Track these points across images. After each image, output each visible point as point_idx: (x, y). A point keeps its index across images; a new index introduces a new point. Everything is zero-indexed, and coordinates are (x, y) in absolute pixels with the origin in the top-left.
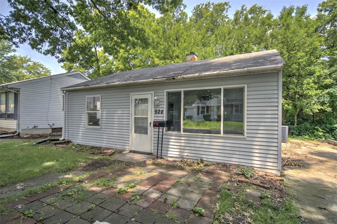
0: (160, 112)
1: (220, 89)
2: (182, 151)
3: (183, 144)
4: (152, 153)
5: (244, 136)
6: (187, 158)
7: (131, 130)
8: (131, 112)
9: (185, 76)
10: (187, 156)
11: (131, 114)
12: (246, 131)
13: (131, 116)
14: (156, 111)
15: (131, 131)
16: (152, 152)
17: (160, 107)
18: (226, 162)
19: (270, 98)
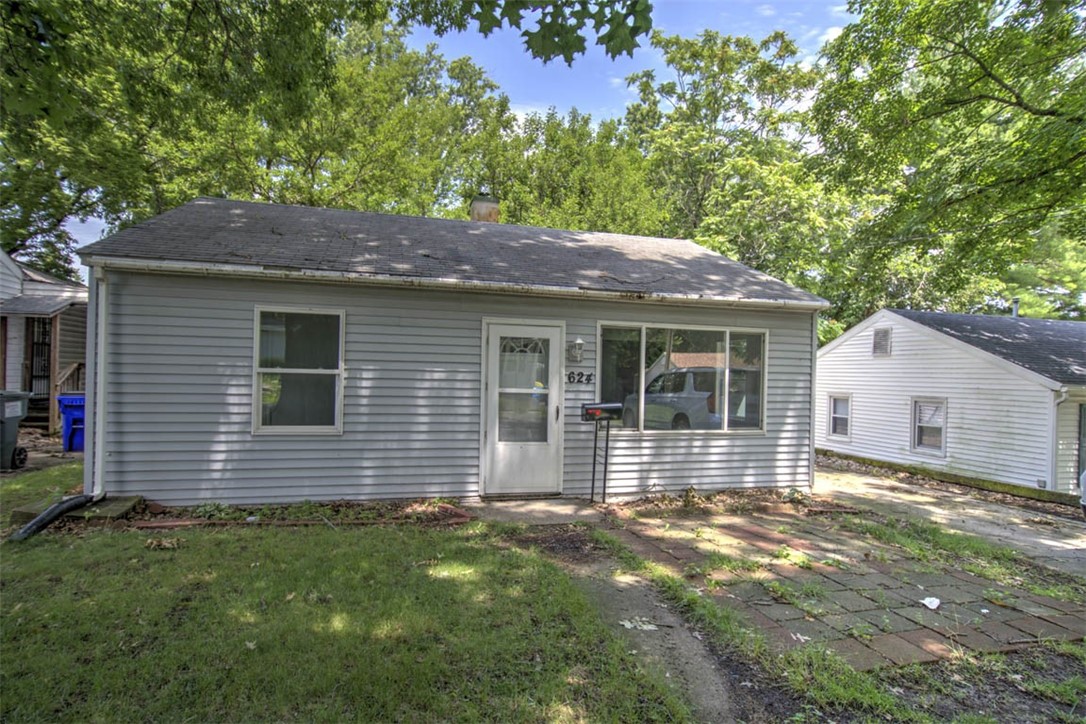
0: (584, 379)
1: (722, 334)
2: (645, 474)
3: (645, 459)
4: (560, 494)
5: (761, 429)
6: (654, 489)
7: (486, 432)
8: (487, 377)
9: (666, 295)
10: (654, 485)
11: (487, 384)
12: (766, 420)
13: (487, 389)
14: (570, 377)
15: (486, 436)
16: (561, 490)
17: (584, 364)
18: (733, 486)
19: (801, 359)
